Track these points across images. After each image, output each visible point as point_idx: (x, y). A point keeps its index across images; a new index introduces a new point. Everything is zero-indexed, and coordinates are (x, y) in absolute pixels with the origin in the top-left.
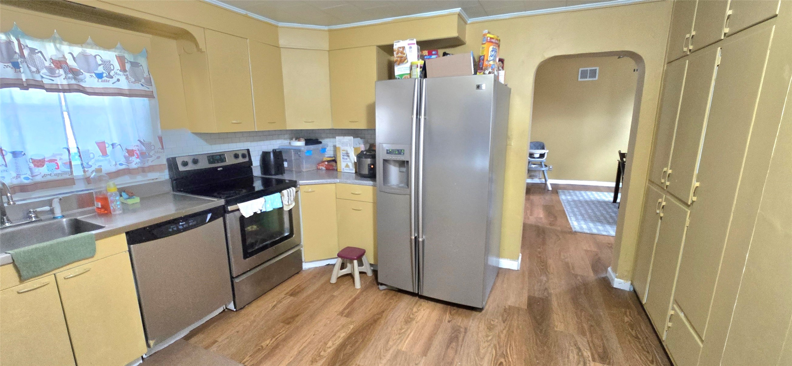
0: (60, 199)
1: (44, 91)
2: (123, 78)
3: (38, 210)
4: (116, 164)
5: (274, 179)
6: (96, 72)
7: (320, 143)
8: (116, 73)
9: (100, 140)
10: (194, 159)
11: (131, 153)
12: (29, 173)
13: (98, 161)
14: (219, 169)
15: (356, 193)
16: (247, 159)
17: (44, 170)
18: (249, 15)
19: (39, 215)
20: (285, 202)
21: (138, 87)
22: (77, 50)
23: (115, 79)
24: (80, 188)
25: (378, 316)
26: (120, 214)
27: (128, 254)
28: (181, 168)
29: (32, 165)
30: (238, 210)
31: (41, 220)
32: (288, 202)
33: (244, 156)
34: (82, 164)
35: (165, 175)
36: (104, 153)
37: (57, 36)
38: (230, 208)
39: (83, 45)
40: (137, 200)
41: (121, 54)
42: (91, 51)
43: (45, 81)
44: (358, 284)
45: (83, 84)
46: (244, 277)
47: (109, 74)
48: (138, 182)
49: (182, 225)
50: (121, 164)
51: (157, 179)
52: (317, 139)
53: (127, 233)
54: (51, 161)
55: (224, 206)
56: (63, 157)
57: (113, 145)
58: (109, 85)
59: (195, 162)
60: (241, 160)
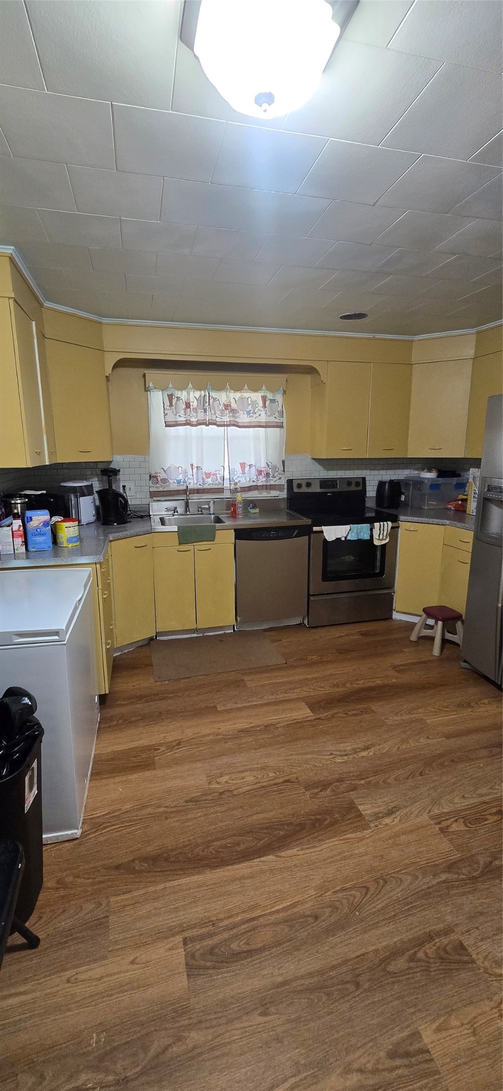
0: (214, 502)
1: (215, 426)
2: (263, 413)
3: (203, 506)
4: (250, 481)
5: (387, 513)
6: (247, 410)
7: (459, 476)
8: (259, 410)
9: (242, 461)
10: (307, 483)
11: (260, 472)
12: (202, 481)
13: (238, 477)
14: (328, 494)
15: (465, 540)
16: (360, 488)
17: (209, 481)
18: (376, 337)
19: (203, 510)
20: (376, 536)
21: (272, 419)
22: (238, 395)
23: (258, 414)
24: (227, 494)
25: (432, 686)
26: (241, 518)
27: (233, 546)
28: (296, 490)
29: (204, 476)
30: (322, 532)
31: (203, 514)
32: (379, 536)
33: (357, 484)
34: (230, 478)
35: (284, 494)
36: (244, 472)
37: (228, 387)
38: (315, 529)
39: (242, 391)
40: (257, 510)
41: (264, 394)
42: (246, 395)
43: (218, 420)
44: (436, 651)
45: (238, 420)
46: (320, 598)
47: (254, 411)
48: (264, 497)
49: (273, 534)
50: (253, 481)
51: (277, 496)
52: (455, 471)
53: (235, 530)
54: (214, 474)
55: (310, 525)
56: (220, 472)
57: (250, 465)
58: (254, 419)
59: (309, 485)
60: (353, 488)
